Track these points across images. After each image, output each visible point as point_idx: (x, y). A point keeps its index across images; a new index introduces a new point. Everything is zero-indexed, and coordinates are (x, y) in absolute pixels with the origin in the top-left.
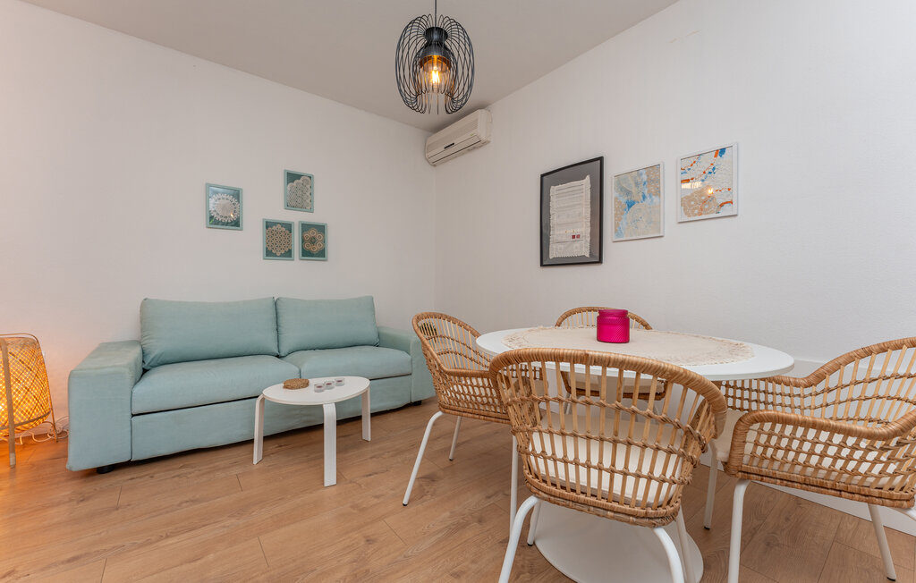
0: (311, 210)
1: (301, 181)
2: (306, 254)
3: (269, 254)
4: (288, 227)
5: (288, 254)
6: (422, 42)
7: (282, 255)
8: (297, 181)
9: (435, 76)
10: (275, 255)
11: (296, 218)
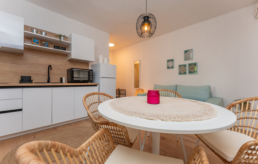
0: (192, 59)
1: (189, 52)
2: (190, 72)
3: (180, 73)
4: (185, 66)
5: (185, 73)
6: (143, 20)
7: (183, 74)
8: (187, 52)
9: (146, 28)
10: (181, 74)
11: (187, 63)
